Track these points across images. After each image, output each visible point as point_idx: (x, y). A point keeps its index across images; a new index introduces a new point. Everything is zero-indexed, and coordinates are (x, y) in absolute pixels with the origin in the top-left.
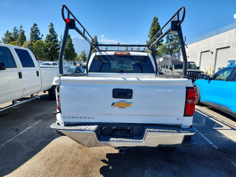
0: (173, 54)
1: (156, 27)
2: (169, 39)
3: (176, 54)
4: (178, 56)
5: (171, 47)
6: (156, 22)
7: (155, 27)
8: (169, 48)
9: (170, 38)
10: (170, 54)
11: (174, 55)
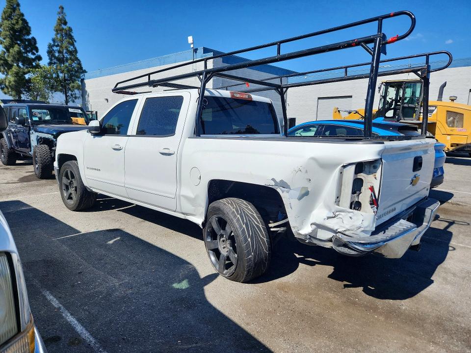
0: (70, 92)
1: (17, 23)
2: (53, 56)
3: (76, 91)
4: (81, 97)
5: (61, 75)
6: (14, 10)
7: (14, 22)
8: (58, 76)
9: (57, 54)
10: (61, 91)
11: (72, 95)
